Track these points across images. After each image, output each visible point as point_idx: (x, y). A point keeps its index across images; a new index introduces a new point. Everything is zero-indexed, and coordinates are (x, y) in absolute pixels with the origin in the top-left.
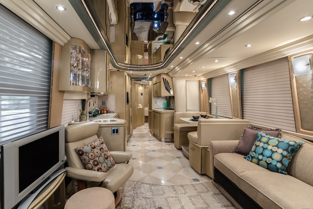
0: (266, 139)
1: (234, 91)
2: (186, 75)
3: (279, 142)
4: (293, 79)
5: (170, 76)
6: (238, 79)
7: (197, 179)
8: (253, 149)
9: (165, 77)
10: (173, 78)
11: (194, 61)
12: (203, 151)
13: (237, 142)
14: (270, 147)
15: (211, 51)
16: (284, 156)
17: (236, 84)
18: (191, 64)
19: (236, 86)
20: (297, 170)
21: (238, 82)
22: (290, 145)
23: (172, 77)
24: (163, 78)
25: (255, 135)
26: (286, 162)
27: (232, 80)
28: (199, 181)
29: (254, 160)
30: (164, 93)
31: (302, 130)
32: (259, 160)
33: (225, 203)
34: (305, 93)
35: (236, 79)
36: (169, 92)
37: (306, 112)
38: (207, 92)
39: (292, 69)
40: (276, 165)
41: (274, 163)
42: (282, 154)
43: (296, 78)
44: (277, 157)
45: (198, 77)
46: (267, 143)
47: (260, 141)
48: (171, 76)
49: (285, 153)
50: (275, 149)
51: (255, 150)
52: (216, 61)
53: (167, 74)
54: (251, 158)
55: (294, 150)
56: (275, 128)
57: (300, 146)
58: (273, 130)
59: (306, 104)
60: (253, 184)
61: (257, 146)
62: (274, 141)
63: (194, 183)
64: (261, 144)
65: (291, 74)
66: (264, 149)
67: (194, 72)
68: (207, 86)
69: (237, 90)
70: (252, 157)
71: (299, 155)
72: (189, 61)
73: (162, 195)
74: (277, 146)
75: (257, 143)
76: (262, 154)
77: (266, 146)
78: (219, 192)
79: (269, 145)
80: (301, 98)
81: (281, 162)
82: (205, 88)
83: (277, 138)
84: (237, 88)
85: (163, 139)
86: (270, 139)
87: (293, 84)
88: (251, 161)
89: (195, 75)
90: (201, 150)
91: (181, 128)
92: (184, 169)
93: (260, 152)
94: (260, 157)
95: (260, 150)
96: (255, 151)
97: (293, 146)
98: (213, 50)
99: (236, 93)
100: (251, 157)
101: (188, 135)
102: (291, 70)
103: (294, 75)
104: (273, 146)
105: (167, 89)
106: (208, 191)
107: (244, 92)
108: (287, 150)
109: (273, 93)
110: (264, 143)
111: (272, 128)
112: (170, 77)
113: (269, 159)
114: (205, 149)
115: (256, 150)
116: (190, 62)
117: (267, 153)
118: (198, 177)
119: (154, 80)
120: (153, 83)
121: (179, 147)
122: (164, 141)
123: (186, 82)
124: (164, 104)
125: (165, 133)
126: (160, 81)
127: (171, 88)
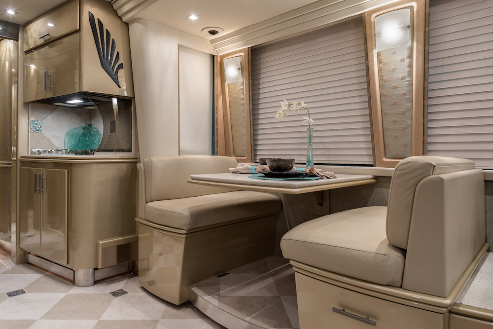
2: (193, 17)
5: (120, 18)
9: (98, 13)
23: (127, 25)
36: (115, 79)
38: (245, 92)
45: (217, 40)
48: (125, 19)
68: (246, 73)
82: (237, 78)
85: (82, 275)
112: (119, 21)
119: (35, 31)
120: (27, 43)
121: (181, 297)
122: (91, 281)
123: (180, 52)
124: (70, 135)
125: (97, 245)
126: (78, 28)
127: (121, 66)
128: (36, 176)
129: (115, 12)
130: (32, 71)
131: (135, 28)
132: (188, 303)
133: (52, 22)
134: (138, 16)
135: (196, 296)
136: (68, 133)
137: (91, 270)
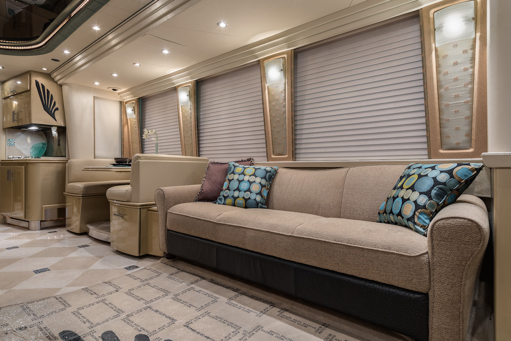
0: (241, 169)
1: (186, 115)
2: (97, 83)
3: (256, 169)
4: (265, 90)
5: (56, 82)
6: (193, 95)
7: (134, 266)
8: (225, 187)
9: (41, 81)
10: (64, 87)
11: (126, 42)
12: (144, 211)
13: (198, 186)
14: (246, 178)
15: (165, 19)
16: (263, 186)
17: (189, 103)
18: (118, 47)
19: (190, 107)
20: (275, 201)
21: (193, 100)
22: (267, 172)
23: (61, 86)
24: (37, 83)
25: (224, 170)
26: (265, 194)
27: (183, 97)
28: (137, 267)
29: (229, 201)
30: (40, 116)
31: (273, 156)
32: (235, 198)
33: (191, 279)
34: (278, 108)
35: (190, 95)
36: (53, 116)
37: (278, 132)
38: (137, 123)
39: (265, 77)
40: (255, 199)
41: (253, 196)
42: (260, 183)
43: (268, 89)
44: (256, 188)
45: (119, 94)
46: (243, 173)
47: (233, 173)
48: (59, 83)
49: (264, 182)
50: (252, 179)
51: (228, 187)
52: (166, 52)
53: (48, 76)
54: (223, 200)
55: (271, 177)
56: (247, 158)
57: (276, 171)
58: (245, 161)
59: (278, 121)
60: (238, 224)
61: (230, 181)
62: (250, 170)
63: (129, 272)
64: (236, 177)
65: (263, 84)
66: (240, 181)
67: (115, 75)
68: (136, 113)
69: (191, 114)
70: (225, 198)
71: (276, 183)
72: (112, 39)
73: (62, 310)
74: (254, 175)
75: (230, 177)
76: (238, 189)
77: (241, 177)
78: (177, 270)
79: (245, 175)
80: (274, 115)
81: (260, 193)
82: (132, 115)
83: (253, 167)
84: (191, 109)
85: (35, 224)
86: (245, 168)
87: (265, 97)
88: (224, 204)
89: (115, 87)
90: (139, 210)
91: (87, 188)
92: (101, 260)
93: (236, 187)
94: (236, 194)
95: (234, 185)
96: (228, 189)
97: (270, 172)
98: (169, 16)
99: (189, 118)
100: (223, 198)
101: (107, 192)
102: (263, 77)
103: (267, 85)
104: (250, 176)
105: (46, 108)
106: (159, 274)
107: (201, 117)
108: (264, 178)
109: (239, 114)
110: (239, 175)
111: (243, 159)
112: (55, 84)
113: (247, 192)
114: (147, 207)
115: (230, 187)
116: (114, 42)
117: (244, 186)
118: (134, 262)
119: (8, 87)
120: (4, 94)
121: (80, 230)
122: (39, 228)
123: (95, 100)
124: (34, 148)
125: (42, 207)
126: (29, 89)
127: (57, 109)
128: (8, 171)
129: (53, 80)
130: (14, 105)
131: (65, 88)
132: (85, 233)
133: (20, 81)
134: (65, 82)
135: (89, 229)
136: (33, 147)
137: (39, 221)
